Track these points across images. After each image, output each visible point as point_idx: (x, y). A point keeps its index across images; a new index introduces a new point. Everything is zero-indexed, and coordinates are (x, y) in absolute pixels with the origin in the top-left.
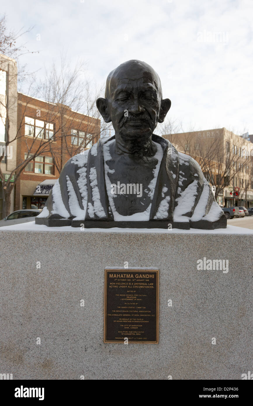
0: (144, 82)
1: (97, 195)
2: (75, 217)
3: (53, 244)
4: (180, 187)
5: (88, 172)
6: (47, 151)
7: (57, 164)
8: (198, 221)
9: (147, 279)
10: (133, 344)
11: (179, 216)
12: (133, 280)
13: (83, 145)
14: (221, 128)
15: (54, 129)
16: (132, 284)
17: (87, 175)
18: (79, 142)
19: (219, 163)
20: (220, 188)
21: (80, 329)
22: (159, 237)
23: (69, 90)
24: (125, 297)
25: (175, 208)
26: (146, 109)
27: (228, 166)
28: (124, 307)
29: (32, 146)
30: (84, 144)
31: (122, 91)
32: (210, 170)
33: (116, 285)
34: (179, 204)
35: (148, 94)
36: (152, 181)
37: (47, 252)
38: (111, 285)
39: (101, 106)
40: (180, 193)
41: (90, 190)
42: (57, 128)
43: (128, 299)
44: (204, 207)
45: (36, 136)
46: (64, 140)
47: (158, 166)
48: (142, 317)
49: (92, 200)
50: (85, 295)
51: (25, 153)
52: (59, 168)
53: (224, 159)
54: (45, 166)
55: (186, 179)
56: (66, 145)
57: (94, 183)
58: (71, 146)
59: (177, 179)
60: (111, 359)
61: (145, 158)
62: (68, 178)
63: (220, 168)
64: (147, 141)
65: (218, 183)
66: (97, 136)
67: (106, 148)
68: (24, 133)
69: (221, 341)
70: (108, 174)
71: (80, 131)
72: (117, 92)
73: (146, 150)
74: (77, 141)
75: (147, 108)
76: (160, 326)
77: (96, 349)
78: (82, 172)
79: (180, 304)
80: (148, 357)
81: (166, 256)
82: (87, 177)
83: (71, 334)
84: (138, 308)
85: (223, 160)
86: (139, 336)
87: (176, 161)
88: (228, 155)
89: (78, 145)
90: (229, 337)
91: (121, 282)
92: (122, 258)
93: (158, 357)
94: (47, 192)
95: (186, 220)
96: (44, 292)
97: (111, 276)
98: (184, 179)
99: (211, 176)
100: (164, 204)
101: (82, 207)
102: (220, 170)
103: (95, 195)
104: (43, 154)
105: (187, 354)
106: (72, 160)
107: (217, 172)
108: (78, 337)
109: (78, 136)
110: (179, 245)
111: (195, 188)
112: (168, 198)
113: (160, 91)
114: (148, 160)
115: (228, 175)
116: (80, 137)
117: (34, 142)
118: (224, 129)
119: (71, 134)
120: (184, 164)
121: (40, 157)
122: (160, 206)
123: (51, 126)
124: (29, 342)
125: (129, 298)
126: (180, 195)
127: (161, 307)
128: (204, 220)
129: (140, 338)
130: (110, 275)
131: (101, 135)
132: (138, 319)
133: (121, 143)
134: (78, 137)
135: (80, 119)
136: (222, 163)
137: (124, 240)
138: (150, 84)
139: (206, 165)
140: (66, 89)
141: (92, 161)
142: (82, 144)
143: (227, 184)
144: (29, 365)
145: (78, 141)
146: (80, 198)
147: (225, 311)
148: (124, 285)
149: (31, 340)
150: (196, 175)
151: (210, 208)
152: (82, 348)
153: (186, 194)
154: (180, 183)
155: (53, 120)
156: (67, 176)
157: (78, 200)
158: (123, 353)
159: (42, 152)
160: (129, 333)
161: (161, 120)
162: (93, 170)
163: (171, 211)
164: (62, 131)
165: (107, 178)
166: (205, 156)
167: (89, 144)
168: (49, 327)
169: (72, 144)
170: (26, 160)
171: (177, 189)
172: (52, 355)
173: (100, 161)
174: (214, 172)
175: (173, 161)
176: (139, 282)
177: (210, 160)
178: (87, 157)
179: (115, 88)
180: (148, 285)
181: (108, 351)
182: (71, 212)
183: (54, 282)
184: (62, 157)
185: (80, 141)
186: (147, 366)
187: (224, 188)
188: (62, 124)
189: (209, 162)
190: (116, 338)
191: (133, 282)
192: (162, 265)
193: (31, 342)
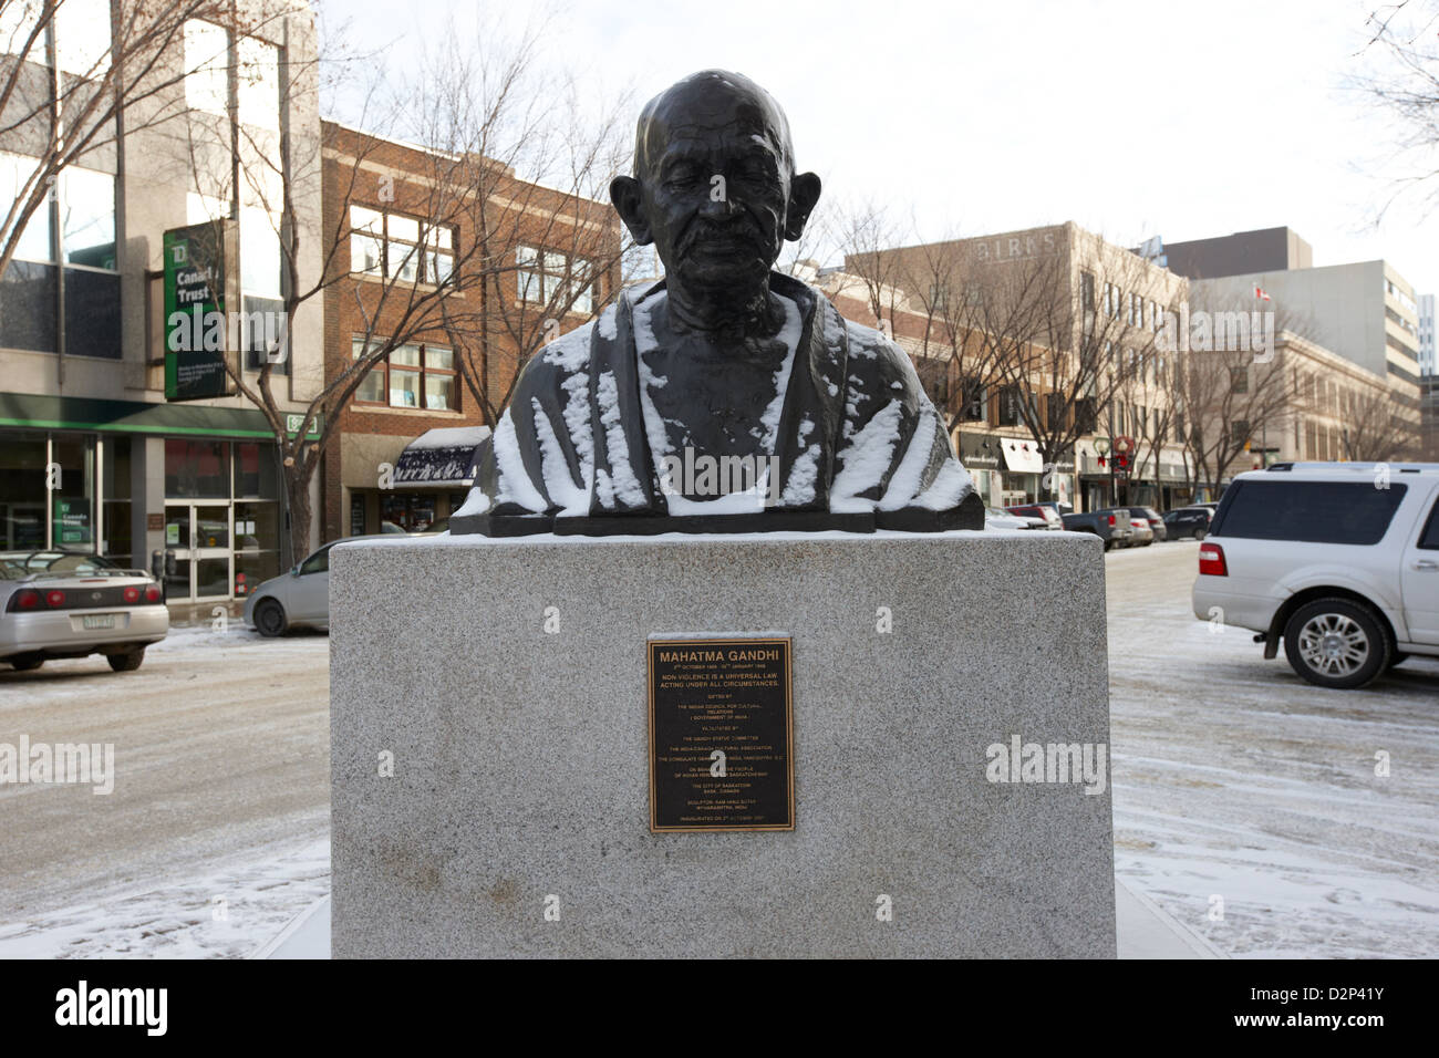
0: (739, 135)
1: (619, 447)
2: (562, 508)
3: (508, 578)
4: (851, 418)
5: (593, 386)
6: (433, 329)
7: (470, 370)
8: (898, 508)
9: (761, 662)
10: (727, 833)
11: (846, 498)
12: (724, 667)
13: (559, 303)
14: (1060, 222)
15: (456, 245)
16: (722, 677)
17: (589, 395)
18: (546, 289)
19: (1056, 351)
20: (1062, 440)
21: (587, 799)
22: (788, 550)
23: (504, 106)
24: (704, 712)
25: (837, 476)
26: (747, 208)
27: (1090, 364)
28: (703, 739)
29: (380, 308)
30: (565, 296)
31: (679, 160)
32: (1022, 375)
33: (677, 681)
34: (848, 465)
35: (753, 166)
36: (771, 406)
37: (493, 598)
38: (665, 681)
39: (623, 198)
40: (851, 437)
41: (600, 434)
42: (467, 242)
43: (711, 718)
44: (918, 473)
45: (392, 272)
46: (491, 287)
47: (787, 364)
48: (748, 763)
49: (607, 461)
50: (596, 710)
51: (354, 336)
52: (477, 386)
53: (1074, 335)
54: (428, 381)
55: (868, 397)
56: (501, 302)
57: (611, 415)
58: (518, 305)
59: (843, 398)
60: (669, 875)
61: (750, 341)
62: (537, 406)
63: (1060, 369)
64: (757, 294)
65: (1055, 426)
66: (610, 266)
67: (641, 315)
68: (348, 264)
69: (958, 817)
70: (651, 389)
71: (549, 251)
72: (666, 162)
73: (754, 320)
74: (538, 286)
75: (749, 204)
76: (798, 786)
77: (630, 850)
78: (577, 385)
79: (849, 727)
80: (768, 867)
81: (808, 600)
82: (592, 399)
83: (564, 812)
84: (740, 738)
85: (1070, 341)
86: (742, 812)
87: (839, 348)
88: (1089, 321)
89: (542, 302)
90: (979, 806)
91: (691, 672)
92: (692, 609)
93: (794, 865)
94: (437, 475)
95: (866, 506)
96: (489, 706)
97: (664, 657)
98: (861, 396)
99: (1026, 398)
100: (804, 467)
101: (580, 483)
102: (1060, 378)
103: (613, 449)
104: (418, 336)
105: (871, 856)
106: (545, 353)
107: (1050, 384)
108: (582, 819)
109: (539, 268)
110: (843, 571)
111: (895, 421)
112: (816, 449)
113: (787, 152)
114: (759, 347)
115: (1090, 394)
116: (550, 274)
117: (385, 296)
118: (1070, 228)
119: (518, 262)
120: (861, 356)
121: (410, 349)
122: (795, 472)
123: (445, 238)
124: (455, 834)
125: (715, 714)
126: (849, 443)
127: (798, 735)
128: (913, 507)
129: (745, 818)
130: (662, 654)
131: (625, 264)
132: (740, 769)
133: (682, 302)
134: (543, 273)
135: (546, 207)
136: (1067, 350)
137: (697, 562)
138: (757, 138)
139: (1009, 359)
140: (495, 103)
141: (603, 355)
142: (556, 296)
143: (1086, 425)
144: (456, 894)
145: (542, 286)
146: (573, 459)
147: (967, 740)
148: (699, 680)
149: (459, 831)
150: (897, 385)
151: (934, 476)
152: (593, 846)
153: (866, 439)
154: (851, 409)
155: (453, 216)
156: (534, 399)
157: (569, 464)
158: (701, 857)
159: (418, 331)
160: (717, 805)
161: (794, 232)
162: (607, 381)
163: (824, 482)
164: (485, 253)
165: (646, 400)
166: (1002, 329)
167: (581, 299)
168: (504, 796)
169: (521, 297)
170: (359, 362)
171: (841, 426)
172: (516, 867)
173: (624, 353)
174: (1038, 383)
175: (831, 349)
176: (739, 671)
177: (1023, 342)
178: (588, 343)
179: (661, 152)
180: (762, 680)
181: (663, 853)
182: (551, 495)
183: (513, 678)
184: (485, 345)
185: (551, 285)
186: (767, 889)
187: (1077, 443)
188: (483, 228)
189: (1018, 348)
190: (683, 819)
191: (725, 672)
192: (800, 625)
193: (460, 835)
